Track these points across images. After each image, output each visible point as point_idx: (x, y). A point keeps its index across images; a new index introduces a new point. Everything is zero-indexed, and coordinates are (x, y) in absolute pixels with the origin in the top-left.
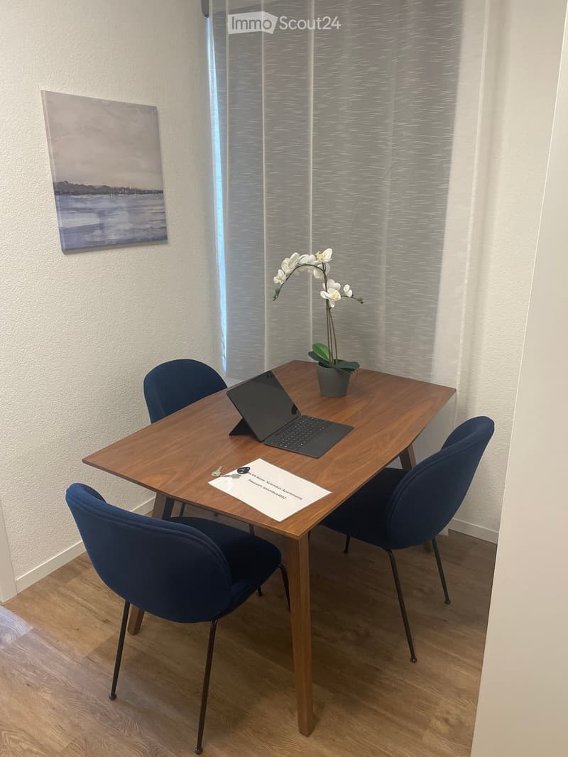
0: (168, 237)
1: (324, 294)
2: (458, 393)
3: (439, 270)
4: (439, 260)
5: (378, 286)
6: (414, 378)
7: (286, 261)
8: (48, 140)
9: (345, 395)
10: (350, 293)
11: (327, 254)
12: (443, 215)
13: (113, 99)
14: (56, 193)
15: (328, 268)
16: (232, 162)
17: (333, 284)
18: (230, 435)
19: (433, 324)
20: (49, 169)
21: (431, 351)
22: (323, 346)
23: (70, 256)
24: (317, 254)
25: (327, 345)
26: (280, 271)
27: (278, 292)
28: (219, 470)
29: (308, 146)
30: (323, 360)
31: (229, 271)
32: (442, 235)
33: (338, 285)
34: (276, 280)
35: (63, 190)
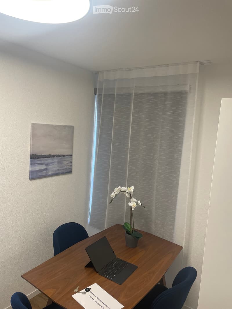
0: (72, 172)
1: (130, 204)
2: (184, 249)
3: (177, 197)
4: (177, 193)
5: (152, 199)
6: (166, 239)
7: (116, 189)
8: (31, 140)
9: (136, 247)
10: (140, 204)
11: (132, 188)
12: (178, 176)
13: (58, 124)
14: (31, 158)
15: (132, 194)
16: (100, 145)
17: (134, 199)
18: (85, 267)
19: (174, 218)
20: (30, 149)
21: (173, 229)
22: (129, 224)
23: (32, 181)
24: (128, 188)
25: (130, 224)
26: (113, 193)
27: (112, 201)
28: (77, 288)
29: (128, 144)
30: (128, 230)
31: (94, 184)
32: (178, 183)
33: (136, 200)
34: (111, 196)
35: (34, 157)
